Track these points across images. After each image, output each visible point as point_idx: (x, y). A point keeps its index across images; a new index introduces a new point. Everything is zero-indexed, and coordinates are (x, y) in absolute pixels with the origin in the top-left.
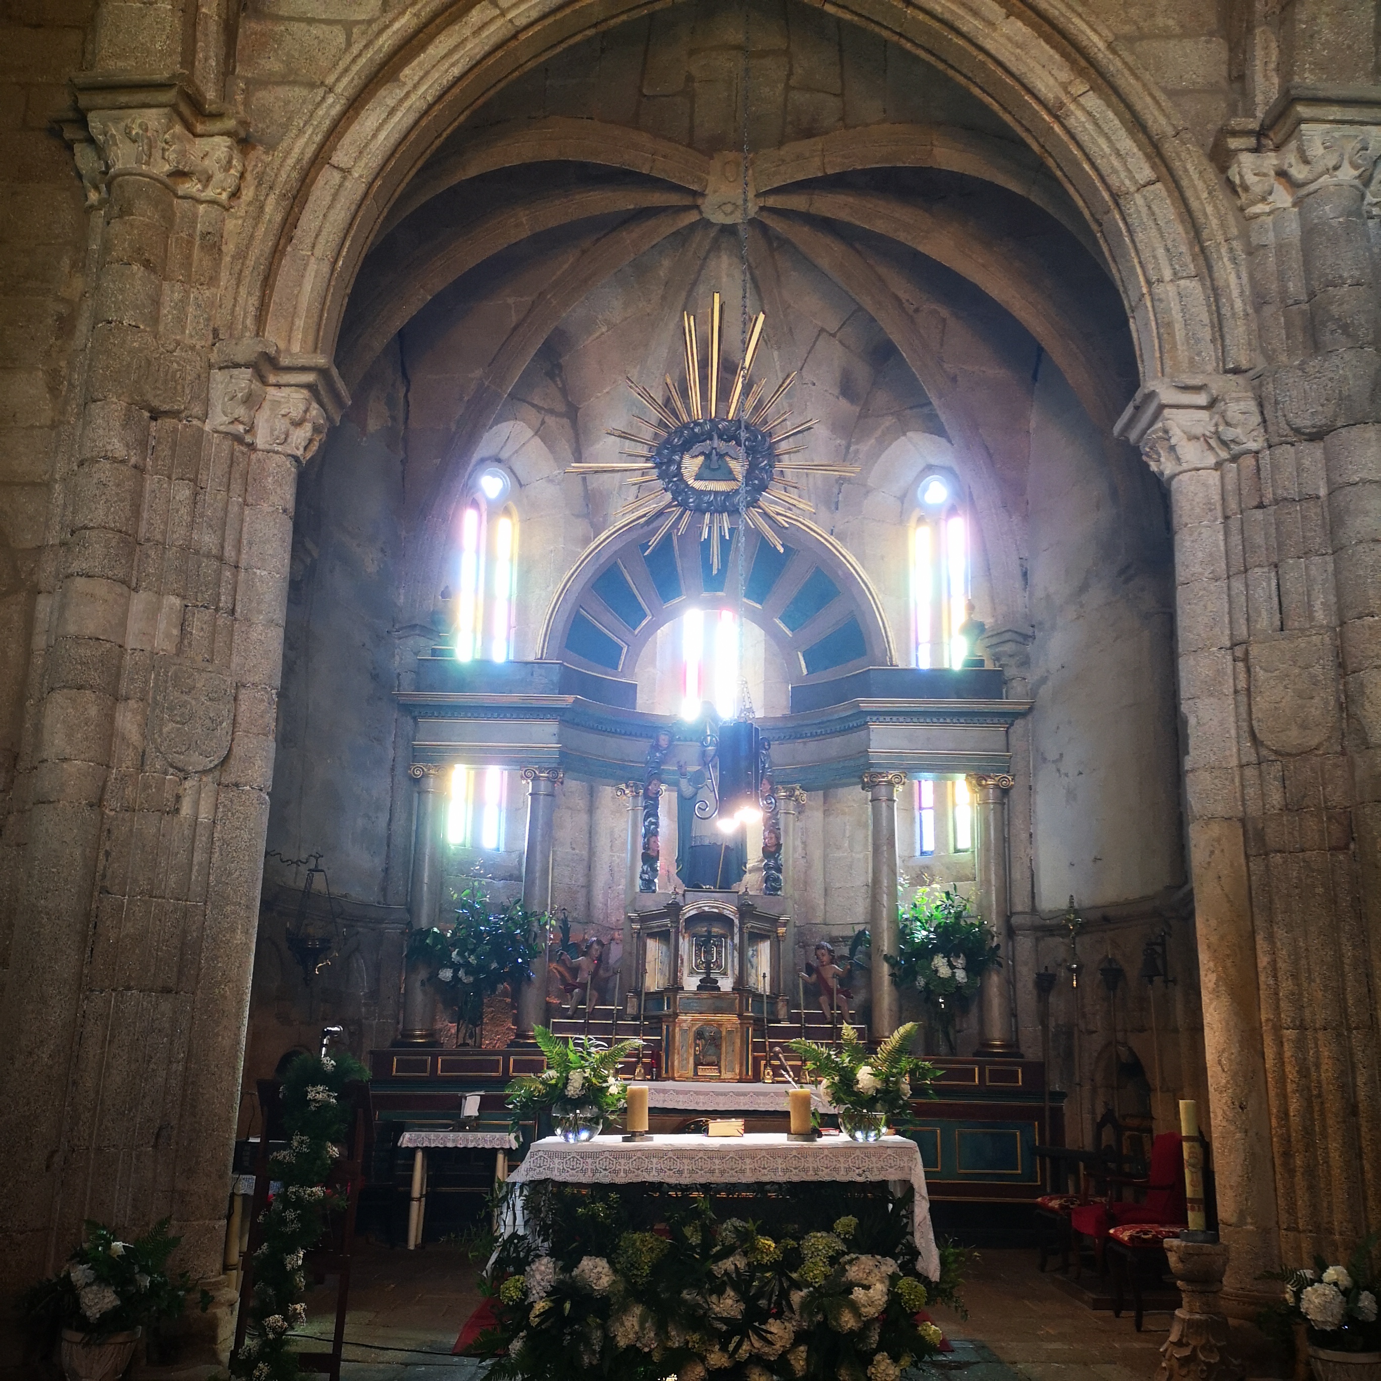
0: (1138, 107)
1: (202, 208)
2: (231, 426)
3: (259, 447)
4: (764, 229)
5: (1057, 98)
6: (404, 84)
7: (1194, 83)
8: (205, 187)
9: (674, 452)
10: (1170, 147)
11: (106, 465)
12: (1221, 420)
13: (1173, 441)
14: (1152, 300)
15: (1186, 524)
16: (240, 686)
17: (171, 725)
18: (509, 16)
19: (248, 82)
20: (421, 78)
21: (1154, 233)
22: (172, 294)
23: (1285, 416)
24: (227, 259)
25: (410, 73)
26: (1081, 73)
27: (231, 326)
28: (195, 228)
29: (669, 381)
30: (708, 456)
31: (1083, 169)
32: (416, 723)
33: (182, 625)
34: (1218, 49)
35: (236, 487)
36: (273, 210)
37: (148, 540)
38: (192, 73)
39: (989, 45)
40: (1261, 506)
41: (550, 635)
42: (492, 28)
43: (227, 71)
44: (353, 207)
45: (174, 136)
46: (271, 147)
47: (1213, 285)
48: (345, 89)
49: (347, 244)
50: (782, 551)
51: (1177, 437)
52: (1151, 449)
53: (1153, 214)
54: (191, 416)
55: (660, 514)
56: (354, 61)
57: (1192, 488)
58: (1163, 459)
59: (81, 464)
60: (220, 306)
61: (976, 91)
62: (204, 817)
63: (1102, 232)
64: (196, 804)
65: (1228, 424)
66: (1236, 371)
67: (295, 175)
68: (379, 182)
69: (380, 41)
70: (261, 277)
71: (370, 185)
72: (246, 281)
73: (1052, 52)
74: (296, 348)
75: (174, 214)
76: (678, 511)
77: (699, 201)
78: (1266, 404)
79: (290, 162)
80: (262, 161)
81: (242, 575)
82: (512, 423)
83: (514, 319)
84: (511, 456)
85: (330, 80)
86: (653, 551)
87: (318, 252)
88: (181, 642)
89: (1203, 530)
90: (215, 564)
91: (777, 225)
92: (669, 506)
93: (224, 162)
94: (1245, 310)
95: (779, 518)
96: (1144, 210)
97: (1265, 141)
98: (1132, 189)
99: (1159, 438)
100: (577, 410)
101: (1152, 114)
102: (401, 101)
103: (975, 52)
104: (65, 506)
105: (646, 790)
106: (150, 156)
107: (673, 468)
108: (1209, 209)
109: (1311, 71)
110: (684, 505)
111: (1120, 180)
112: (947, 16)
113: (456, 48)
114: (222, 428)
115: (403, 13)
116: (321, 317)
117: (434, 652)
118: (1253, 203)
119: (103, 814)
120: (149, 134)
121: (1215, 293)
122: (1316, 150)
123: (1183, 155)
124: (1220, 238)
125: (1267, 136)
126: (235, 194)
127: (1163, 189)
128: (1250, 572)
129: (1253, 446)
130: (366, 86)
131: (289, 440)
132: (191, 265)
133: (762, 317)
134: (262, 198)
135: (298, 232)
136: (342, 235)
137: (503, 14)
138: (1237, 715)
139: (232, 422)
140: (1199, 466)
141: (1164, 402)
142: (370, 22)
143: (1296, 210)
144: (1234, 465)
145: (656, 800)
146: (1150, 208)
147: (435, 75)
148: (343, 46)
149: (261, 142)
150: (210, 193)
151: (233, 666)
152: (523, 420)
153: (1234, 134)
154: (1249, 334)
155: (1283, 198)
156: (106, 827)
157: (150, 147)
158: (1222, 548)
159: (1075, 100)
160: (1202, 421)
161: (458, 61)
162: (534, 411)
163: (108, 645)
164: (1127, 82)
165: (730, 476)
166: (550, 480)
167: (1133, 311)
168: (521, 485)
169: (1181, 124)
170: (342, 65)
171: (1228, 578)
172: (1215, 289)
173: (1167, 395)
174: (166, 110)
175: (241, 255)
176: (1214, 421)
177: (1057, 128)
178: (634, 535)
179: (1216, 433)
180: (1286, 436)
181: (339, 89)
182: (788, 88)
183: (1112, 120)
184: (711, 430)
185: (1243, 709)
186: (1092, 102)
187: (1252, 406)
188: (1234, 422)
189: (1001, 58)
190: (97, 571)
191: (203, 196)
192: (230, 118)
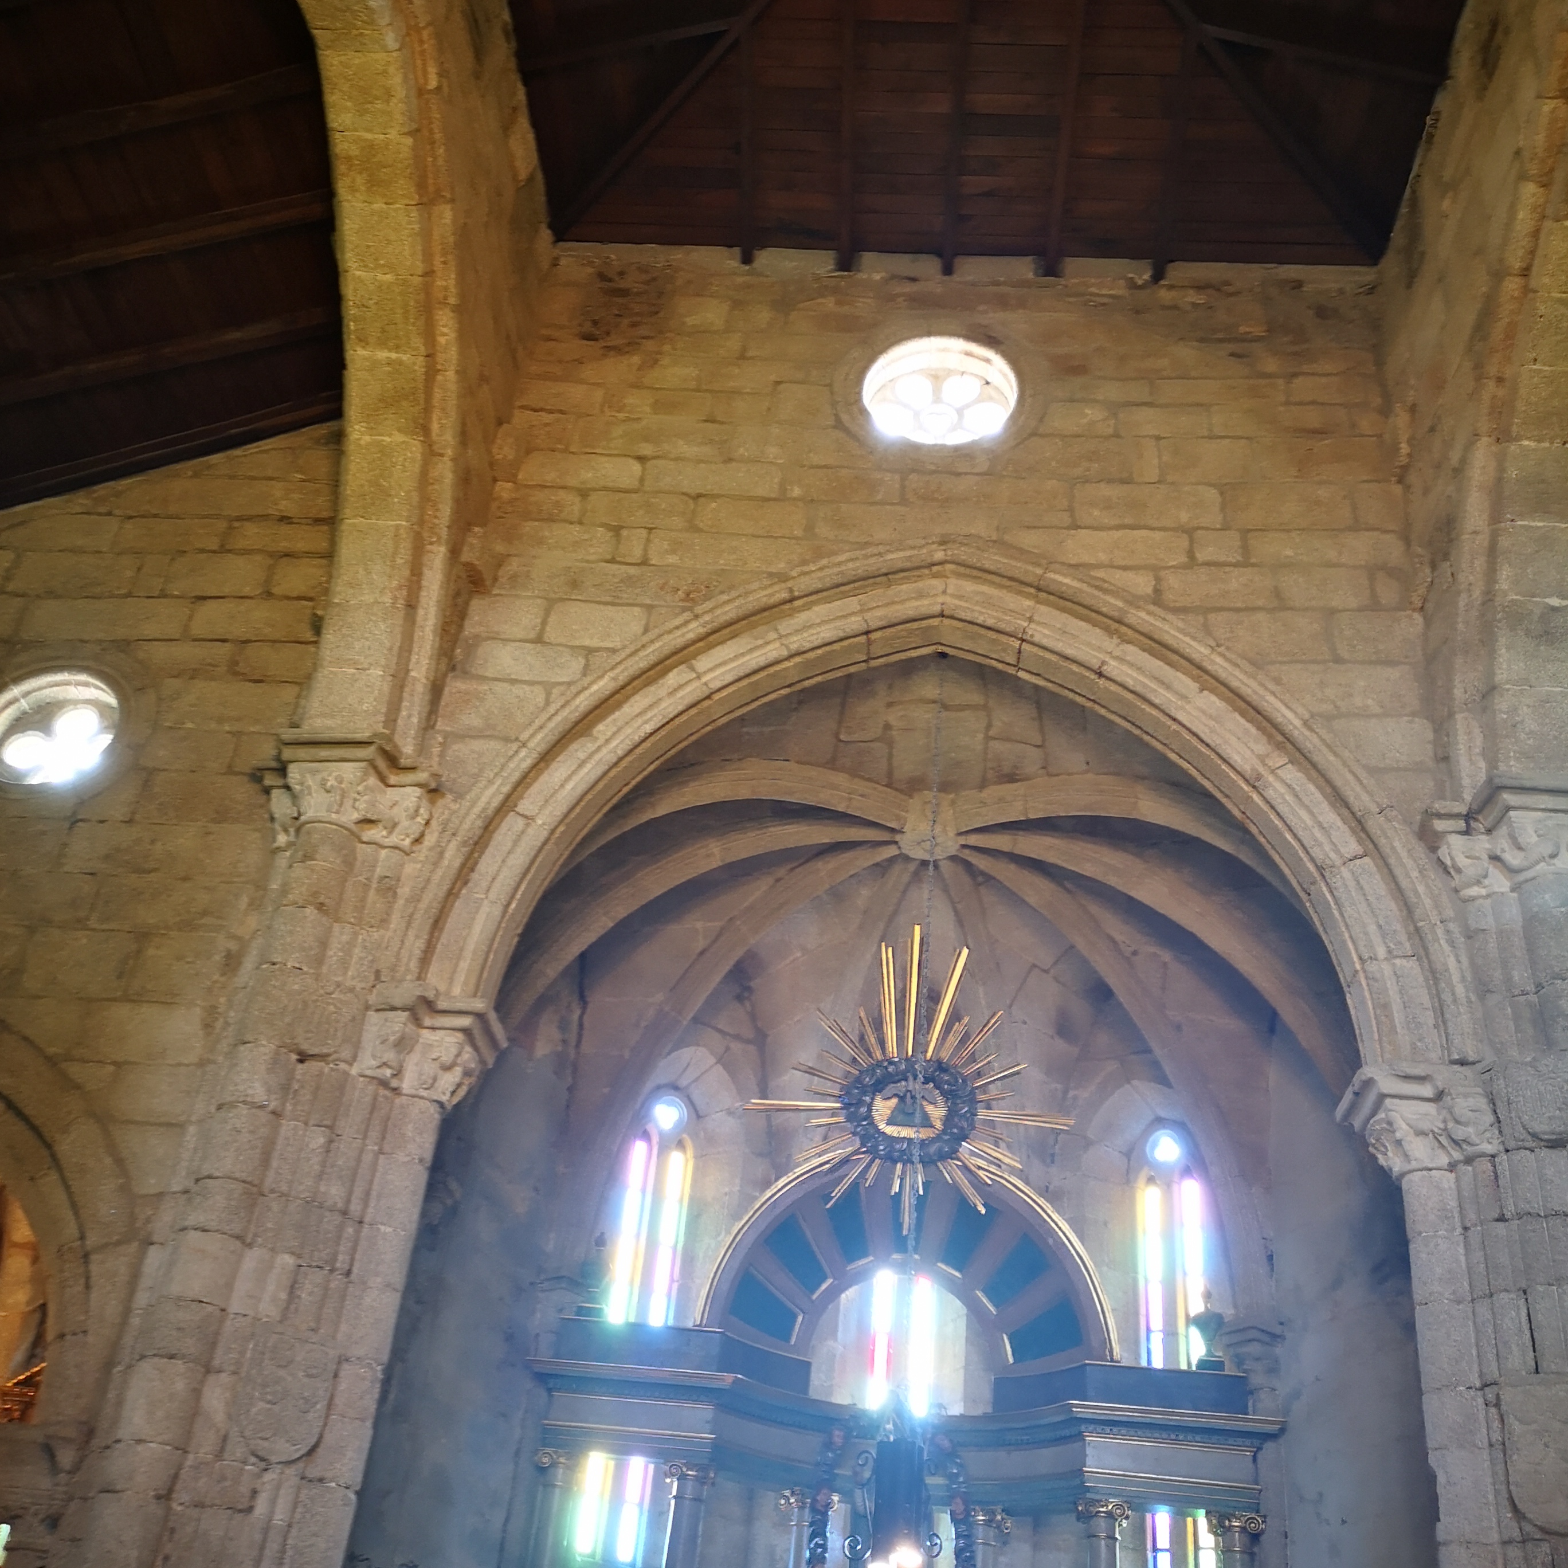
0: (1339, 783)
1: (384, 853)
2: (378, 1070)
3: (404, 1091)
4: (968, 865)
5: (1253, 769)
6: (597, 738)
7: (1398, 761)
8: (390, 833)
9: (865, 1094)
10: (1374, 824)
11: (243, 1109)
12: (1448, 1117)
13: (1398, 1135)
14: (1367, 978)
15: (1420, 1233)
16: (343, 1359)
17: (262, 1405)
18: (704, 679)
19: (447, 736)
20: (614, 734)
21: (1363, 907)
22: (341, 934)
23: (1520, 1118)
24: (401, 902)
25: (603, 729)
26: (1279, 746)
27: (393, 969)
28: (374, 871)
29: (862, 1014)
30: (902, 1099)
31: (1286, 839)
32: (551, 1396)
33: (292, 1287)
34: (1422, 728)
35: (374, 1134)
36: (453, 856)
37: (273, 1191)
38: (393, 731)
39: (1181, 716)
40: (1502, 1219)
41: (713, 1297)
42: (688, 689)
43: (428, 724)
44: (533, 853)
45: (366, 788)
46: (459, 796)
47: (1430, 967)
48: (538, 744)
49: (523, 887)
50: (983, 1212)
51: (1402, 1130)
52: (1377, 1140)
53: (1362, 888)
54: (337, 1060)
55: (845, 1161)
56: (550, 719)
57: (1424, 1191)
58: (1390, 1154)
59: (219, 1107)
60: (387, 948)
61: (1173, 757)
62: (280, 1518)
63: (1310, 901)
64: (273, 1501)
65: (1457, 1122)
66: (1462, 1063)
67: (479, 823)
68: (562, 828)
69: (577, 701)
70: (431, 921)
71: (553, 831)
72: (415, 924)
73: (1248, 725)
74: (457, 991)
75: (355, 859)
76: (867, 1158)
77: (898, 837)
78: (1498, 1103)
79: (477, 810)
80: (449, 809)
81: (366, 1230)
82: (692, 1049)
83: (701, 944)
84: (689, 1085)
85: (524, 736)
86: (835, 1203)
87: (492, 895)
88: (287, 1308)
89: (1440, 1241)
90: (337, 1218)
91: (981, 862)
92: (856, 1152)
93: (412, 810)
94: (1467, 997)
95: (981, 1173)
96: (1351, 884)
97: (1473, 824)
98: (1338, 862)
99: (1383, 1129)
100: (765, 1036)
101: (1353, 790)
102: (591, 755)
103: (1170, 722)
104: (195, 1150)
105: (814, 1501)
106: (341, 805)
107: (863, 1110)
108: (1421, 889)
109: (1517, 759)
110: (873, 1152)
111: (1324, 851)
112: (1138, 689)
113: (651, 707)
114: (369, 1073)
115: (601, 677)
116: (486, 960)
117: (580, 1311)
118: (1469, 885)
119: (169, 1509)
120: (343, 786)
121: (1434, 976)
122: (1529, 837)
123: (1390, 833)
124: (1435, 918)
125: (1476, 820)
126: (418, 841)
127: (1372, 864)
128: (1495, 1298)
129: (1488, 1148)
130: (558, 741)
131: (436, 1085)
132: (363, 907)
133: (965, 952)
134: (443, 845)
135: (475, 876)
136: (517, 879)
137: (699, 677)
138: (1494, 1474)
139: (379, 1067)
140: (1430, 1166)
141: (1385, 1091)
142: (569, 684)
143: (1515, 895)
144: (1470, 1168)
145: (825, 1514)
146: (1358, 882)
147: (628, 730)
148: (541, 705)
149: (451, 791)
150: (394, 839)
151: (340, 1336)
152: (704, 1046)
153: (1440, 816)
154: (1474, 1024)
155: (1499, 882)
156: (171, 1524)
157: (343, 797)
158: (1464, 1265)
159: (1273, 772)
160: (1428, 1114)
161: (651, 719)
162: (717, 1035)
163: (210, 1308)
164: (1325, 758)
165: (926, 1122)
166: (730, 1112)
167: (1349, 986)
168: (699, 1117)
169: (1385, 802)
170: (538, 723)
171: (1473, 1300)
172: (1433, 972)
173: (1386, 1084)
174: (363, 764)
175: (415, 899)
176: (1441, 1117)
177: (1255, 797)
178: (818, 1182)
179: (1445, 1129)
180: (1523, 1140)
181: (531, 744)
182: (988, 738)
183: (1313, 793)
184: (907, 1071)
185: (1500, 1468)
186: (1292, 774)
187: (1482, 1103)
188: (1463, 1120)
189: (1194, 729)
190: (213, 1225)
191: (387, 842)
192: (423, 771)
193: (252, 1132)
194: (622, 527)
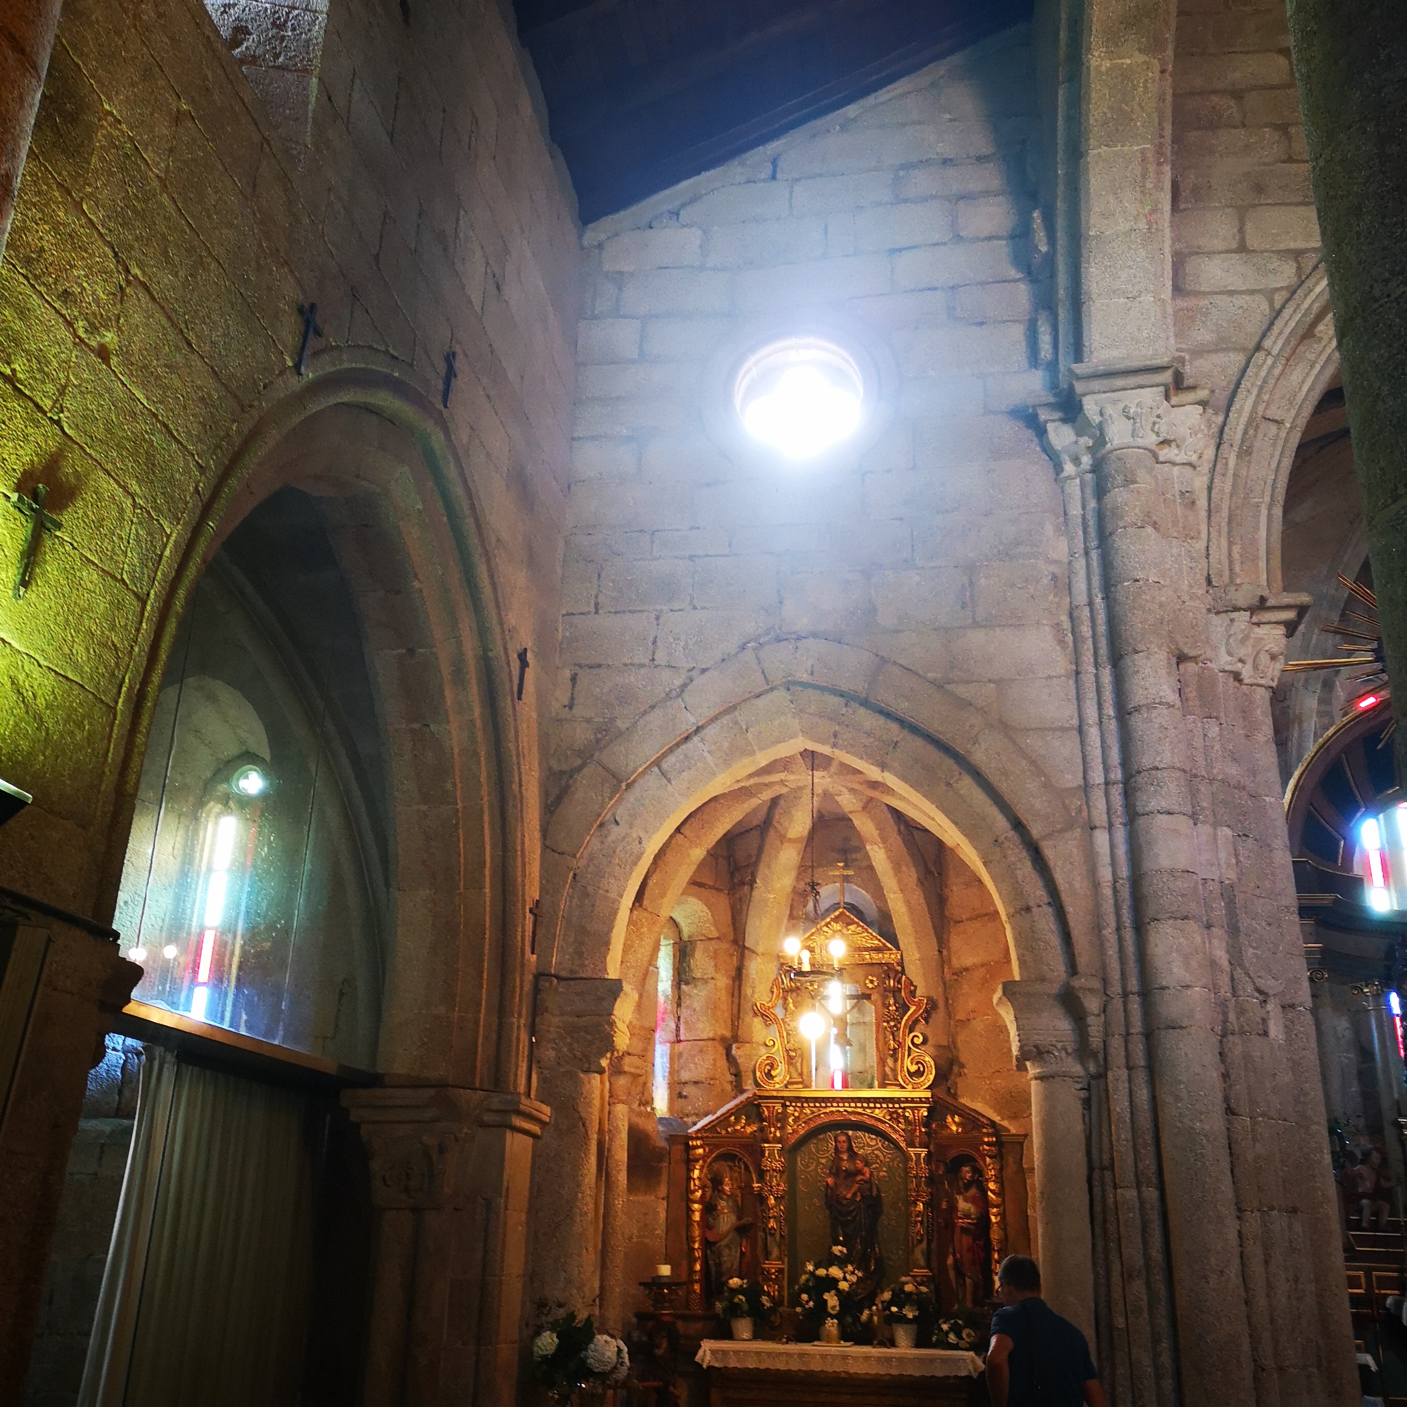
1: (1177, 470)
2: (1236, 665)
3: (1245, 681)
8: (1180, 451)
19: (1188, 353)
22: (1170, 549)
24: (1203, 513)
25: (1324, 329)
28: (1174, 488)
33: (1236, 854)
35: (1240, 720)
37: (1195, 776)
45: (1164, 411)
46: (1218, 409)
48: (1282, 350)
54: (1204, 660)
56: (1286, 324)
59: (1134, 710)
60: (1208, 556)
62: (1281, 1038)
64: (1276, 1026)
67: (1252, 432)
69: (1306, 304)
75: (1158, 478)
79: (1243, 420)
86: (1385, 743)
87: (1267, 498)
88: (1239, 871)
90: (1244, 794)
93: (1194, 427)
102: (1319, 356)
106: (1144, 430)
114: (1228, 668)
126: (1201, 455)
130: (1297, 345)
132: (1178, 522)
134: (1226, 456)
139: (1236, 662)
142: (1290, 288)
150: (1184, 456)
157: (1145, 421)
170: (1276, 329)
174: (1157, 389)
175: (1218, 509)
181: (1275, 352)
190: (1176, 808)
191: (1178, 460)
192: (1204, 388)
193: (1175, 728)
194: (1289, 125)
